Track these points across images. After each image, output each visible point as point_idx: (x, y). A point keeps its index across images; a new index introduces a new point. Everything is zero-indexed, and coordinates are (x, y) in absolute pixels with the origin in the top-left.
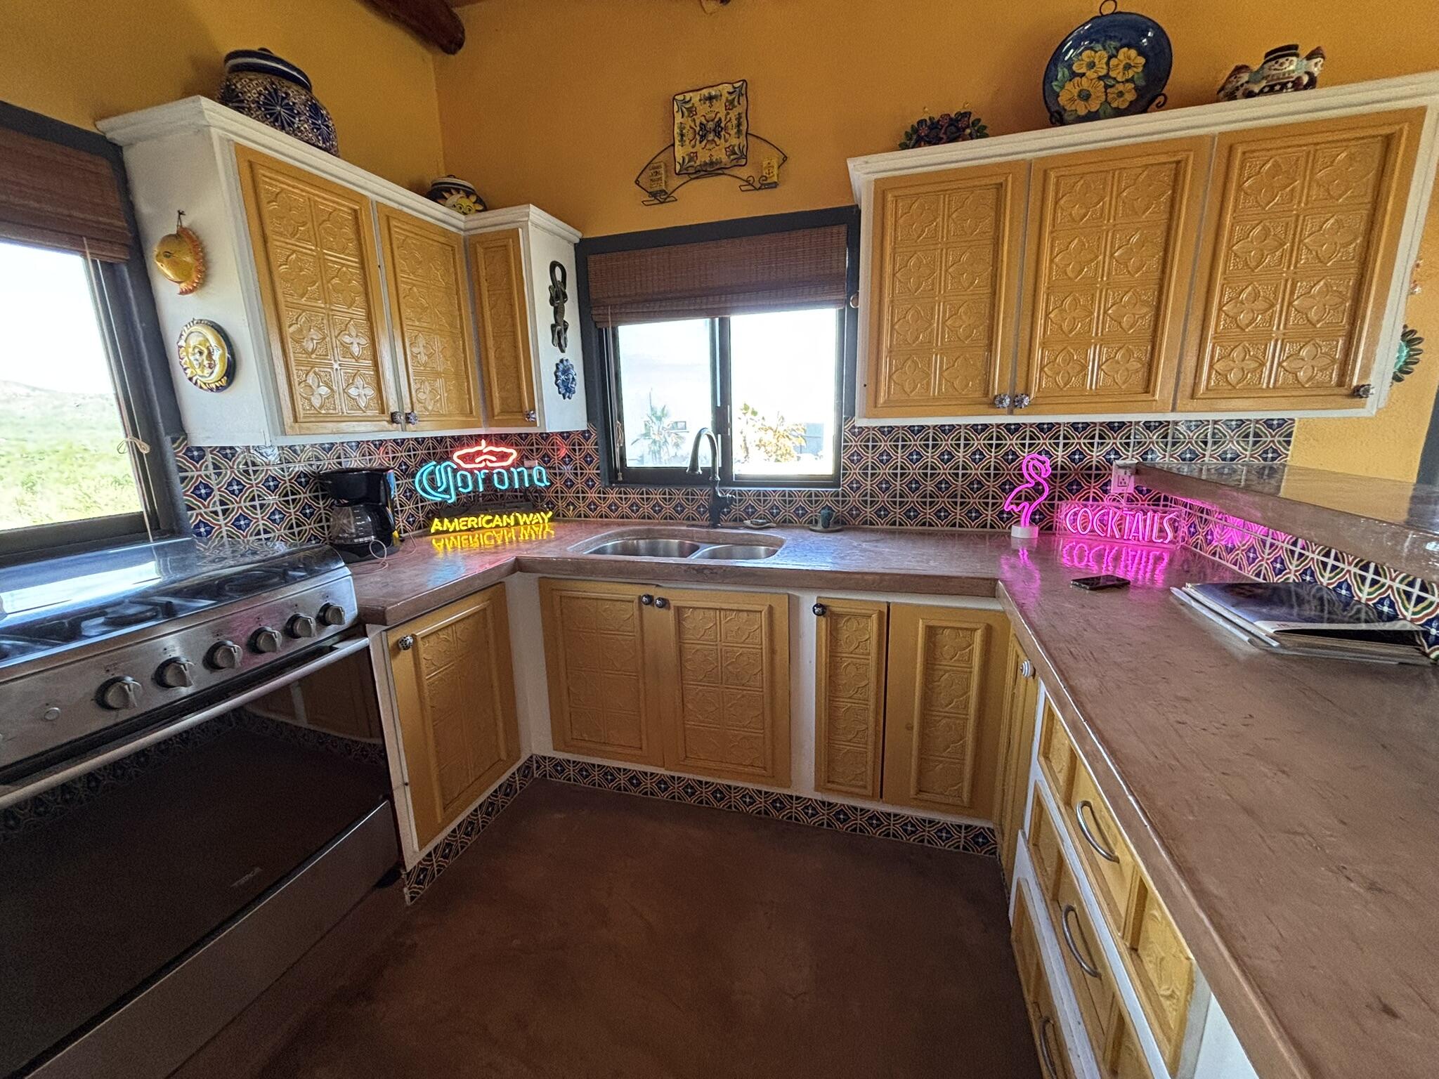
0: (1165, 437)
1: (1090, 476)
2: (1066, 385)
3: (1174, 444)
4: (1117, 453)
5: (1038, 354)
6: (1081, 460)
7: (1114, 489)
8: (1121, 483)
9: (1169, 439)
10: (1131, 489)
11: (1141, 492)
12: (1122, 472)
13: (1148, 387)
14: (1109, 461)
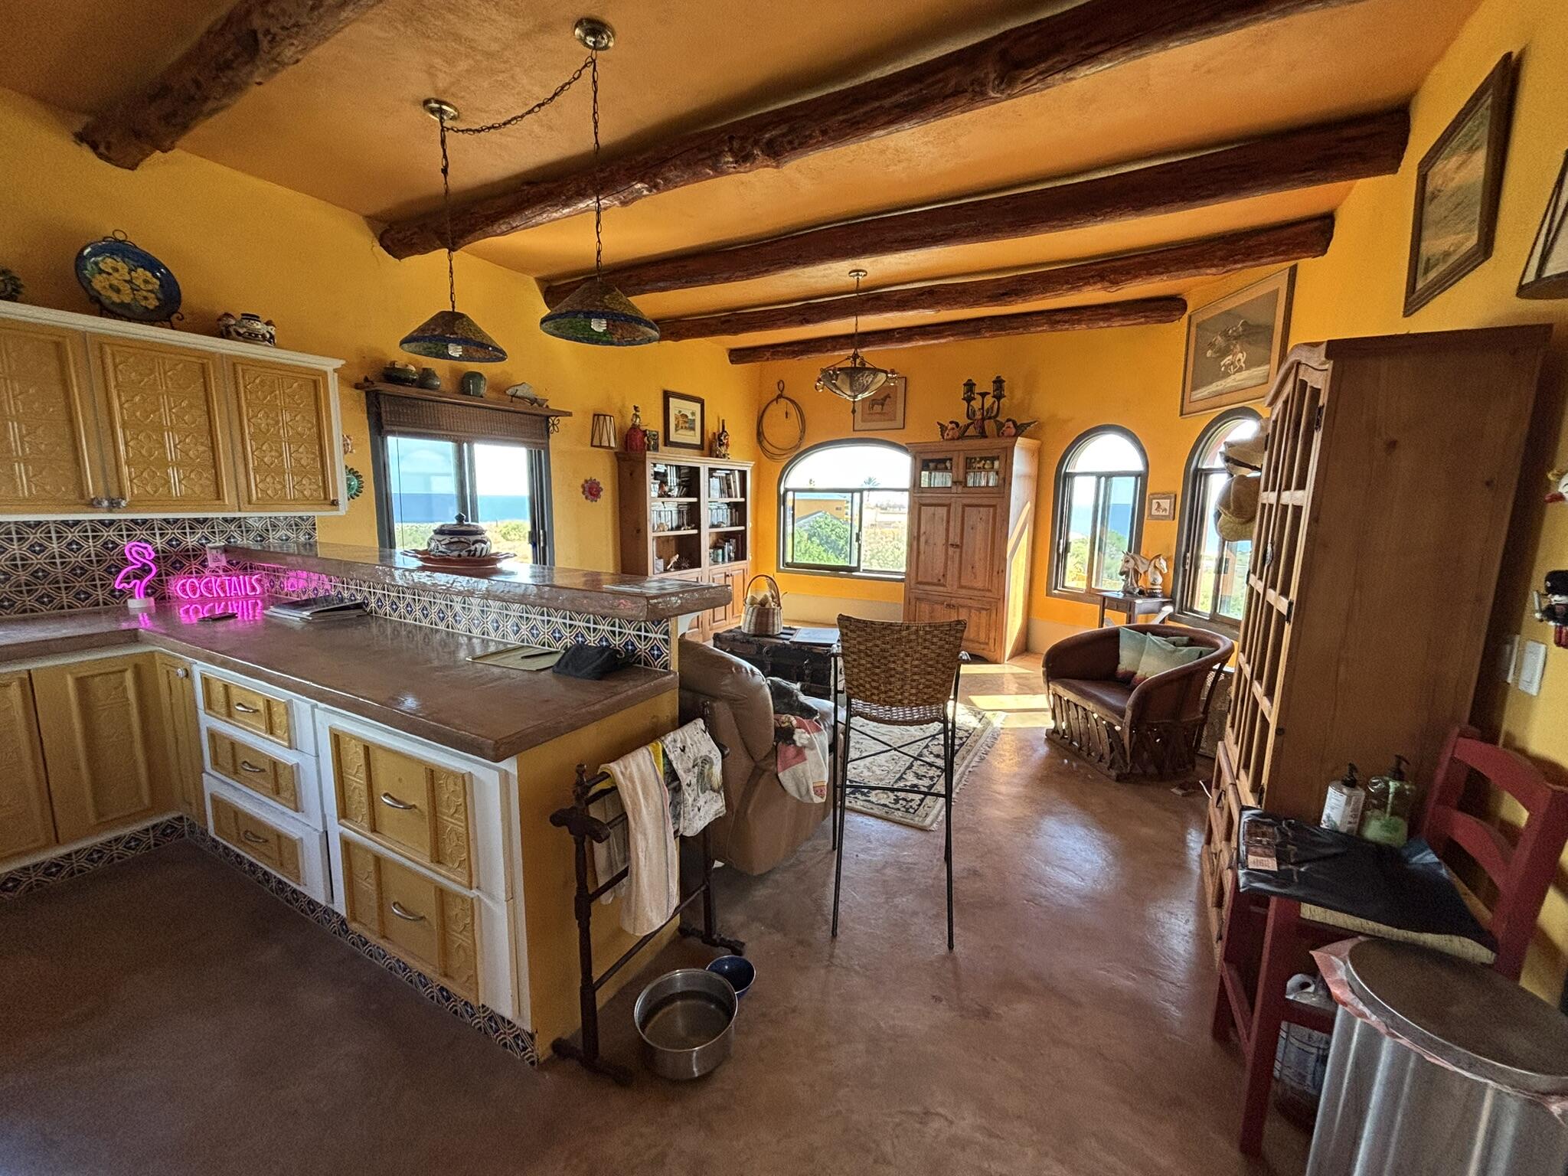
0: (240, 527)
1: (189, 556)
2: (155, 492)
3: (247, 531)
4: (206, 539)
5: (125, 469)
6: (178, 545)
7: (211, 564)
8: (215, 560)
9: (243, 528)
10: (224, 563)
11: (232, 564)
12: (214, 551)
13: (219, 496)
14: (202, 544)
